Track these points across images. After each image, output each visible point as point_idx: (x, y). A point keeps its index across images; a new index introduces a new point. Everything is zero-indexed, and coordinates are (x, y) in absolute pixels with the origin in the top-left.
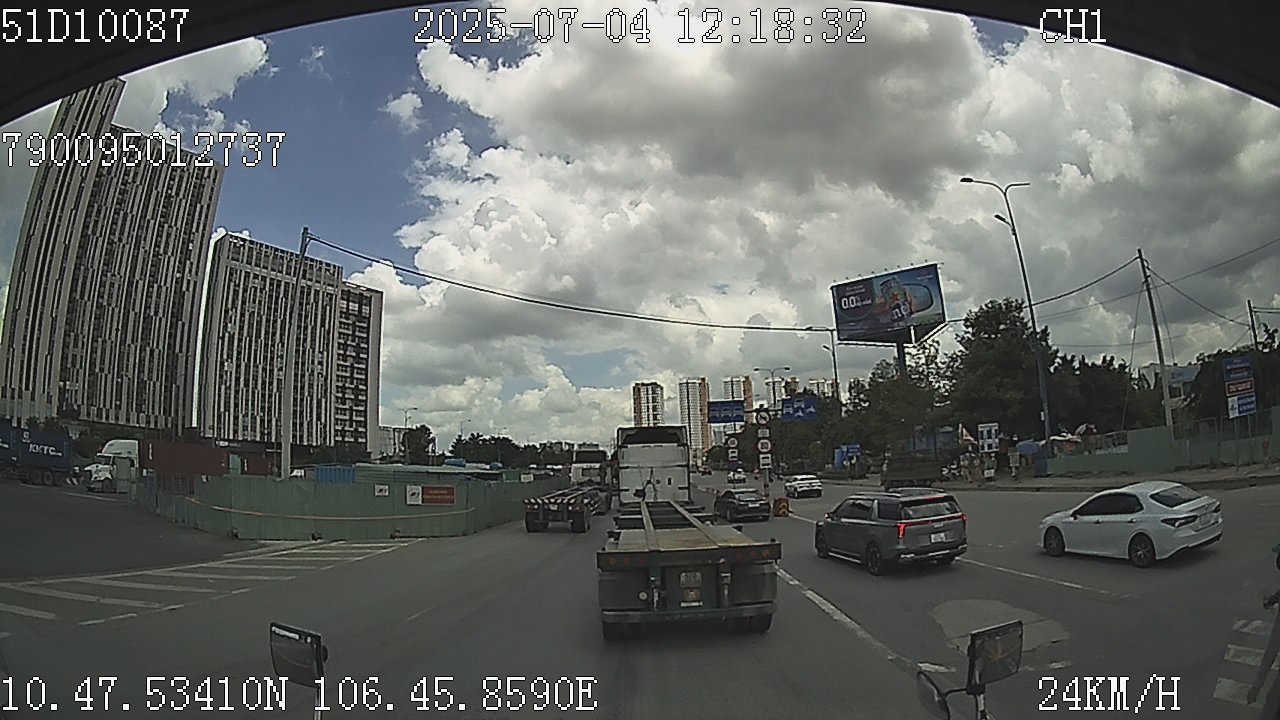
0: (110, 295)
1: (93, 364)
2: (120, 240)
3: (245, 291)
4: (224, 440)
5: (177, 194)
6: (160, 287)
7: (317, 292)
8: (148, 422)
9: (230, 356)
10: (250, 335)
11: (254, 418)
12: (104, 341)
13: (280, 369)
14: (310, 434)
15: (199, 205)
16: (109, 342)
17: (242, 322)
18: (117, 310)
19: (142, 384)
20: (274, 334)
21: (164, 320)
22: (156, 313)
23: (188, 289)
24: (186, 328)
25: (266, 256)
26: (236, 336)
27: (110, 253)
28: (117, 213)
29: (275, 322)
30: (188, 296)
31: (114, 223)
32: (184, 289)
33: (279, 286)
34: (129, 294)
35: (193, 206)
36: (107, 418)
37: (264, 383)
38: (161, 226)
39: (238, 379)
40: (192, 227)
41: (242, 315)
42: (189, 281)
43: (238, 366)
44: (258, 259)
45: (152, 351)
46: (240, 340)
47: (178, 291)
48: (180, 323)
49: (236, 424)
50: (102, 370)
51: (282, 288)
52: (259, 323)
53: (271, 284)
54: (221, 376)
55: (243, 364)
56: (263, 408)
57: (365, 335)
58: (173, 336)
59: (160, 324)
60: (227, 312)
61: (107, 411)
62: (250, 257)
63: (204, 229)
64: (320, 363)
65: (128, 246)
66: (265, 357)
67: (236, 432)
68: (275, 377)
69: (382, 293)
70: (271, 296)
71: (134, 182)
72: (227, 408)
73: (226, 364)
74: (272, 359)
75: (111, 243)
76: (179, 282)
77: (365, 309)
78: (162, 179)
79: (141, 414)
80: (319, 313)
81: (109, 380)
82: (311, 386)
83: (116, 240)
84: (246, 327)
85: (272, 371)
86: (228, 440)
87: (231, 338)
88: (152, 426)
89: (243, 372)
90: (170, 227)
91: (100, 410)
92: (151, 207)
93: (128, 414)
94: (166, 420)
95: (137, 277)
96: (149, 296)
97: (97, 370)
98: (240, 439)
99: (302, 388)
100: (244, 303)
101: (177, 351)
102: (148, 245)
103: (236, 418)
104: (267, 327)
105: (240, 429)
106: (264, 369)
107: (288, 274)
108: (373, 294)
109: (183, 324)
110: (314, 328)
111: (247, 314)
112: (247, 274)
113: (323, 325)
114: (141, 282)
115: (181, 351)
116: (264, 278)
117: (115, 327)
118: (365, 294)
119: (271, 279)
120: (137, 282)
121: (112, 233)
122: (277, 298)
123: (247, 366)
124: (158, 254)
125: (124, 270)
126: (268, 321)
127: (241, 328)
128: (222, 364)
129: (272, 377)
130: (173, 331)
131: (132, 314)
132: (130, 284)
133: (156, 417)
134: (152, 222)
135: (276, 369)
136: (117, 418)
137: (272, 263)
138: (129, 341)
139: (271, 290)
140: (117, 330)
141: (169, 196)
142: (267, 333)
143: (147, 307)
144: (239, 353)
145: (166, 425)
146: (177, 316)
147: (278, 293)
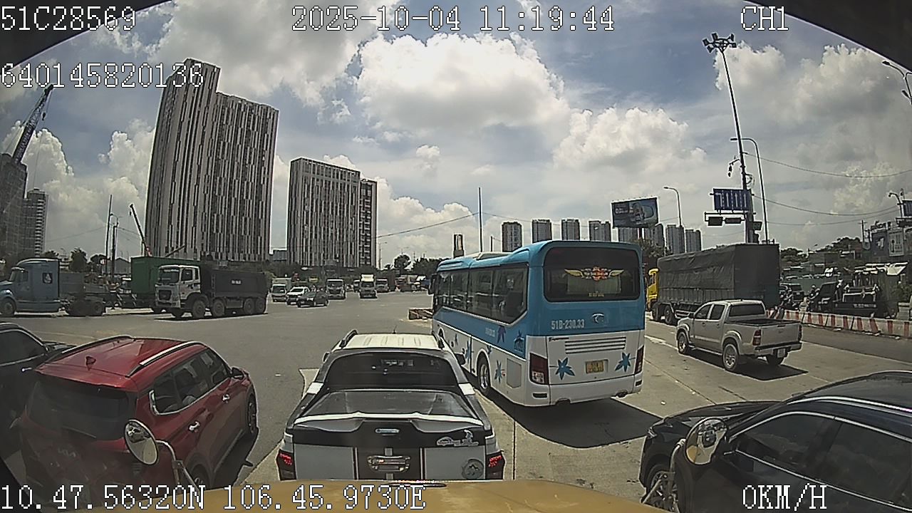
0: (220, 189)
1: (212, 228)
2: (223, 158)
3: (313, 188)
4: (305, 267)
5: (253, 129)
6: (248, 183)
7: (348, 186)
8: (245, 259)
9: (307, 223)
10: (316, 211)
11: (320, 254)
12: (218, 215)
13: (332, 228)
14: (347, 262)
15: (266, 135)
16: (221, 216)
17: (312, 204)
18: (224, 198)
19: (241, 238)
20: (328, 210)
21: (251, 201)
22: (247, 197)
23: (264, 183)
24: (264, 204)
25: (322, 169)
26: (310, 212)
27: (218, 166)
28: (219, 143)
29: (329, 203)
30: (264, 187)
31: (218, 147)
32: (262, 183)
33: (329, 184)
34: (230, 188)
35: (263, 136)
36: (221, 257)
37: (324, 236)
38: (246, 148)
39: (311, 234)
40: (263, 147)
41: (312, 201)
42: (264, 178)
43: (311, 227)
44: (318, 170)
45: (246, 219)
46: (312, 214)
47: (258, 184)
48: (260, 202)
49: (311, 258)
50: (217, 231)
51: (331, 185)
52: (321, 205)
53: (326, 183)
54: (303, 234)
55: (314, 227)
56: (324, 249)
57: (369, 206)
58: (257, 210)
59: (249, 203)
60: (304, 199)
61: (221, 254)
62: (314, 170)
63: (270, 148)
64: (351, 224)
65: (227, 161)
66: (325, 222)
67: (311, 262)
68: (330, 232)
69: (376, 183)
70: (326, 190)
71: (227, 123)
72: (306, 250)
73: (305, 227)
74: (328, 223)
75: (217, 160)
76: (259, 180)
77: (369, 191)
78: (243, 121)
79: (241, 254)
80: (350, 196)
81: (222, 237)
82: (347, 236)
83: (220, 158)
84: (314, 208)
85: (328, 229)
86: (307, 267)
87: (307, 213)
88: (247, 259)
89: (314, 230)
90: (251, 148)
91: (217, 254)
92: (239, 137)
93: (233, 255)
94: (255, 256)
95: (235, 178)
96: (242, 188)
97: (215, 232)
98: (313, 265)
99: (343, 237)
100: (312, 194)
101: (260, 217)
102: (239, 160)
103: (311, 255)
104: (325, 206)
105: (313, 259)
106: (324, 229)
107: (333, 177)
108: (374, 184)
109: (262, 203)
110: (348, 205)
111: (315, 201)
112: (313, 179)
113: (352, 203)
114: (237, 181)
115: (262, 217)
116: (322, 181)
117: (223, 207)
118: (369, 183)
119: (326, 181)
120: (235, 181)
121: (218, 153)
122: (329, 190)
123: (316, 228)
124: (246, 164)
125: (227, 175)
126: (325, 203)
127: (312, 208)
128: (303, 227)
129: (328, 231)
130: (257, 207)
131: (233, 199)
132: (231, 182)
133: (249, 255)
134: (240, 146)
135: (330, 229)
136: (227, 257)
137: (326, 172)
138: (232, 214)
139: (326, 187)
140: (225, 208)
141: (248, 131)
142: (325, 209)
143: (242, 194)
144: (311, 221)
145: (255, 259)
146: (258, 198)
147: (329, 188)
